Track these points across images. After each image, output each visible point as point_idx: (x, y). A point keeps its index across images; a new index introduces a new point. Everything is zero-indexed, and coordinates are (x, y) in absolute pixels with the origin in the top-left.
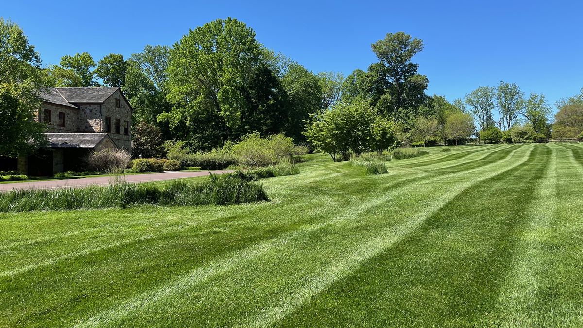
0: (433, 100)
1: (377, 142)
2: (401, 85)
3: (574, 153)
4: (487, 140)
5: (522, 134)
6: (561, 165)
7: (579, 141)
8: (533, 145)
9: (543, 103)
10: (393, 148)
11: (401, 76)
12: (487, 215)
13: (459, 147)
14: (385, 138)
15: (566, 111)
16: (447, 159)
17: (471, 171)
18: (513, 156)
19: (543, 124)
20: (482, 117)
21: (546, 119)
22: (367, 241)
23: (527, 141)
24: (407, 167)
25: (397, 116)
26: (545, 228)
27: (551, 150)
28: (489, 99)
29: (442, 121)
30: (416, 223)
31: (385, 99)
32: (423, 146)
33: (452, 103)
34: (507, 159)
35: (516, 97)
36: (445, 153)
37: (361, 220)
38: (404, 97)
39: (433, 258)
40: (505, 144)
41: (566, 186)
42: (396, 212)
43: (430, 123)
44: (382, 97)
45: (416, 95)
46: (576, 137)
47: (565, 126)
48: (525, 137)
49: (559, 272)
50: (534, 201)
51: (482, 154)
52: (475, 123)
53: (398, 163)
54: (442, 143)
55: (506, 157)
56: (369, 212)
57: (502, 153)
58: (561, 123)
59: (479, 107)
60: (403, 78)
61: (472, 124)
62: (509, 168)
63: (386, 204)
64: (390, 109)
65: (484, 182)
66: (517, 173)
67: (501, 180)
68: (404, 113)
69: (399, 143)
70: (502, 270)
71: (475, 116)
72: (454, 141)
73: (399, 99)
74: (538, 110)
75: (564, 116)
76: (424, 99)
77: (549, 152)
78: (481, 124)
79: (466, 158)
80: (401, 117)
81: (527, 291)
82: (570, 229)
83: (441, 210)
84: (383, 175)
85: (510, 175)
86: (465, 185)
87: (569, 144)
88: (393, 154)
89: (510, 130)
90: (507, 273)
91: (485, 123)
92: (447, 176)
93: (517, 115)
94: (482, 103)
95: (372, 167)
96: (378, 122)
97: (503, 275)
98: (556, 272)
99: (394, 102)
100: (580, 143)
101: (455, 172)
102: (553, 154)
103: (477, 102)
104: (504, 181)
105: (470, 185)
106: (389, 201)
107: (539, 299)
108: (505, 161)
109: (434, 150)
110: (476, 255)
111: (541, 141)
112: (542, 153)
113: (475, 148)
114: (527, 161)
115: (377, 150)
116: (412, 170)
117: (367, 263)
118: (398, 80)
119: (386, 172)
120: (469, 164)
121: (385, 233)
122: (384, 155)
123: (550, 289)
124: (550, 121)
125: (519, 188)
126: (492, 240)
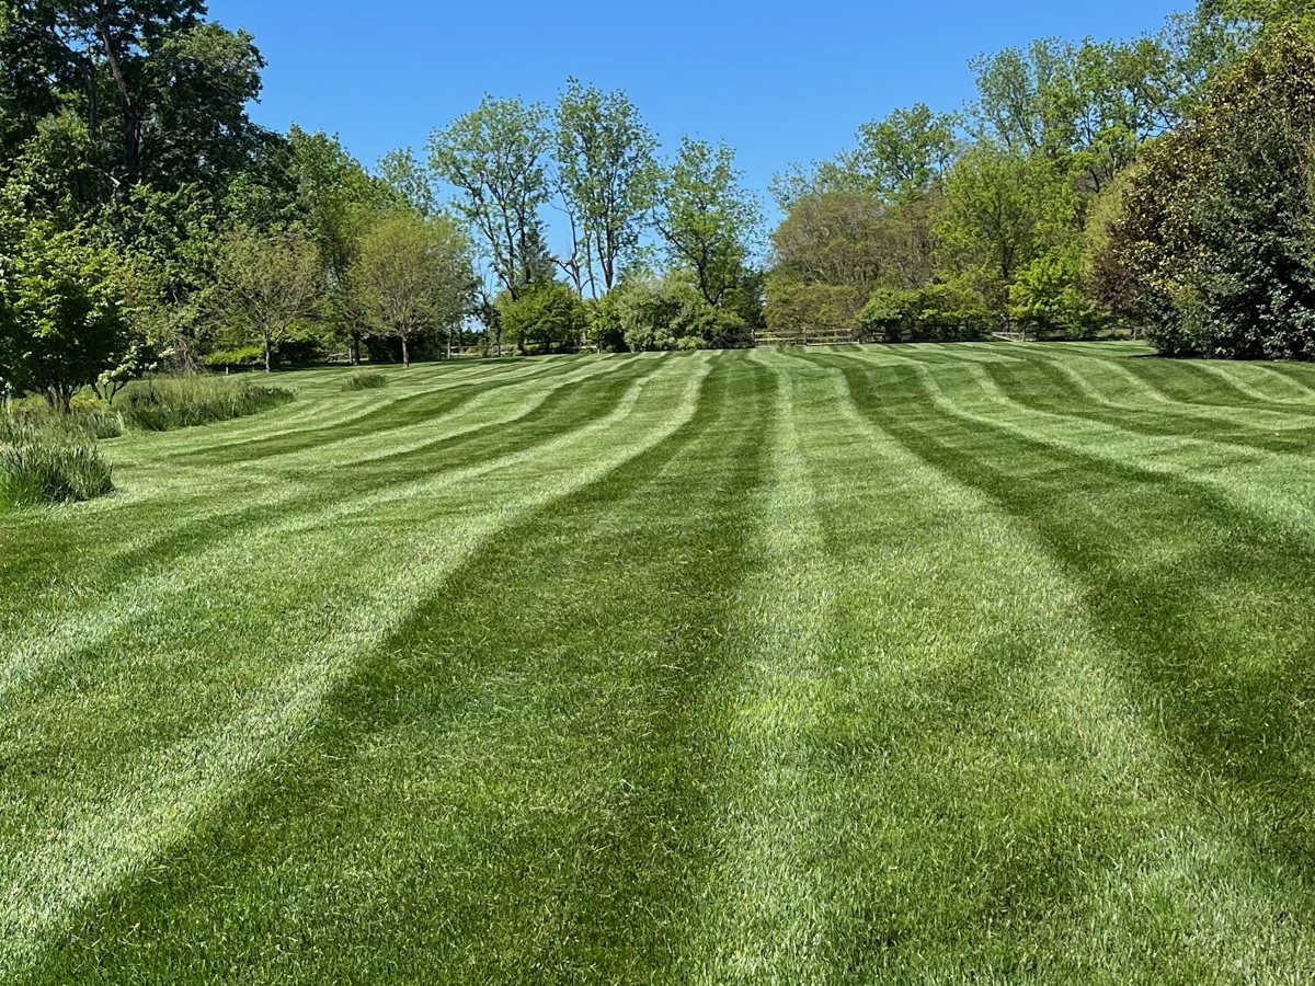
0: (291, 149)
1: (41, 346)
2: (131, 69)
3: (851, 385)
4: (531, 337)
5: (661, 311)
6: (813, 433)
7: (859, 338)
8: (703, 356)
9: (730, 183)
10: (124, 378)
11: (128, 26)
12: (589, 649)
13: (419, 368)
14: (81, 331)
15: (809, 217)
16: (379, 420)
17: (486, 467)
18: (637, 402)
19: (732, 272)
20: (503, 237)
21: (743, 252)
22: (62, 827)
23: (681, 342)
24: (201, 464)
25: (127, 223)
26: (806, 677)
27: (773, 375)
28: (528, 159)
29: (337, 254)
30: (290, 711)
31: (61, 137)
32: (260, 367)
33: (373, 170)
34: (619, 414)
35: (629, 153)
36: (365, 396)
37: (16, 727)
38: (153, 129)
39: (392, 864)
40: (599, 356)
41: (853, 507)
42: (185, 672)
43: (283, 258)
44: (45, 125)
45: (206, 127)
46: (850, 325)
47: (808, 281)
48: (674, 324)
49: (886, 846)
50: (750, 577)
51: (521, 398)
52: (475, 263)
53: (154, 445)
54: (344, 352)
55: (615, 406)
56: (48, 681)
57: (598, 391)
58: (795, 267)
59: (488, 194)
60: (139, 35)
61: (466, 268)
62: (636, 450)
63: (130, 638)
64: (87, 190)
65: (552, 509)
66: (669, 469)
67: (614, 498)
68: (158, 209)
69: (147, 355)
70: (681, 868)
71: (475, 232)
72: (394, 342)
73: (130, 142)
74: (712, 209)
75: (804, 239)
76: (250, 146)
77: (765, 382)
78: (501, 267)
79: (460, 412)
80: (149, 231)
81: (787, 941)
82: (892, 674)
83: (394, 642)
84: (93, 503)
85: (646, 478)
86: (475, 529)
87: (827, 350)
88: (128, 406)
89: (612, 297)
90: (703, 879)
91: (516, 263)
92: (390, 494)
93: (636, 229)
94: (500, 175)
95: (34, 469)
96: (39, 248)
97: (688, 887)
98: (874, 846)
99: (106, 153)
100: (865, 348)
101: (424, 473)
102: (782, 391)
103: (479, 167)
104: (627, 502)
105: (496, 528)
106: (144, 622)
107: (835, 964)
108: (613, 425)
109: (314, 386)
110: (571, 819)
111: (731, 339)
112: (741, 390)
113: (484, 374)
114: (694, 421)
115: (44, 391)
116: (229, 473)
117: (76, 931)
118: (115, 46)
119: (106, 488)
120: (473, 442)
121: (146, 777)
122: (80, 409)
123: (868, 917)
124: (755, 260)
125: (690, 527)
126: (626, 750)
